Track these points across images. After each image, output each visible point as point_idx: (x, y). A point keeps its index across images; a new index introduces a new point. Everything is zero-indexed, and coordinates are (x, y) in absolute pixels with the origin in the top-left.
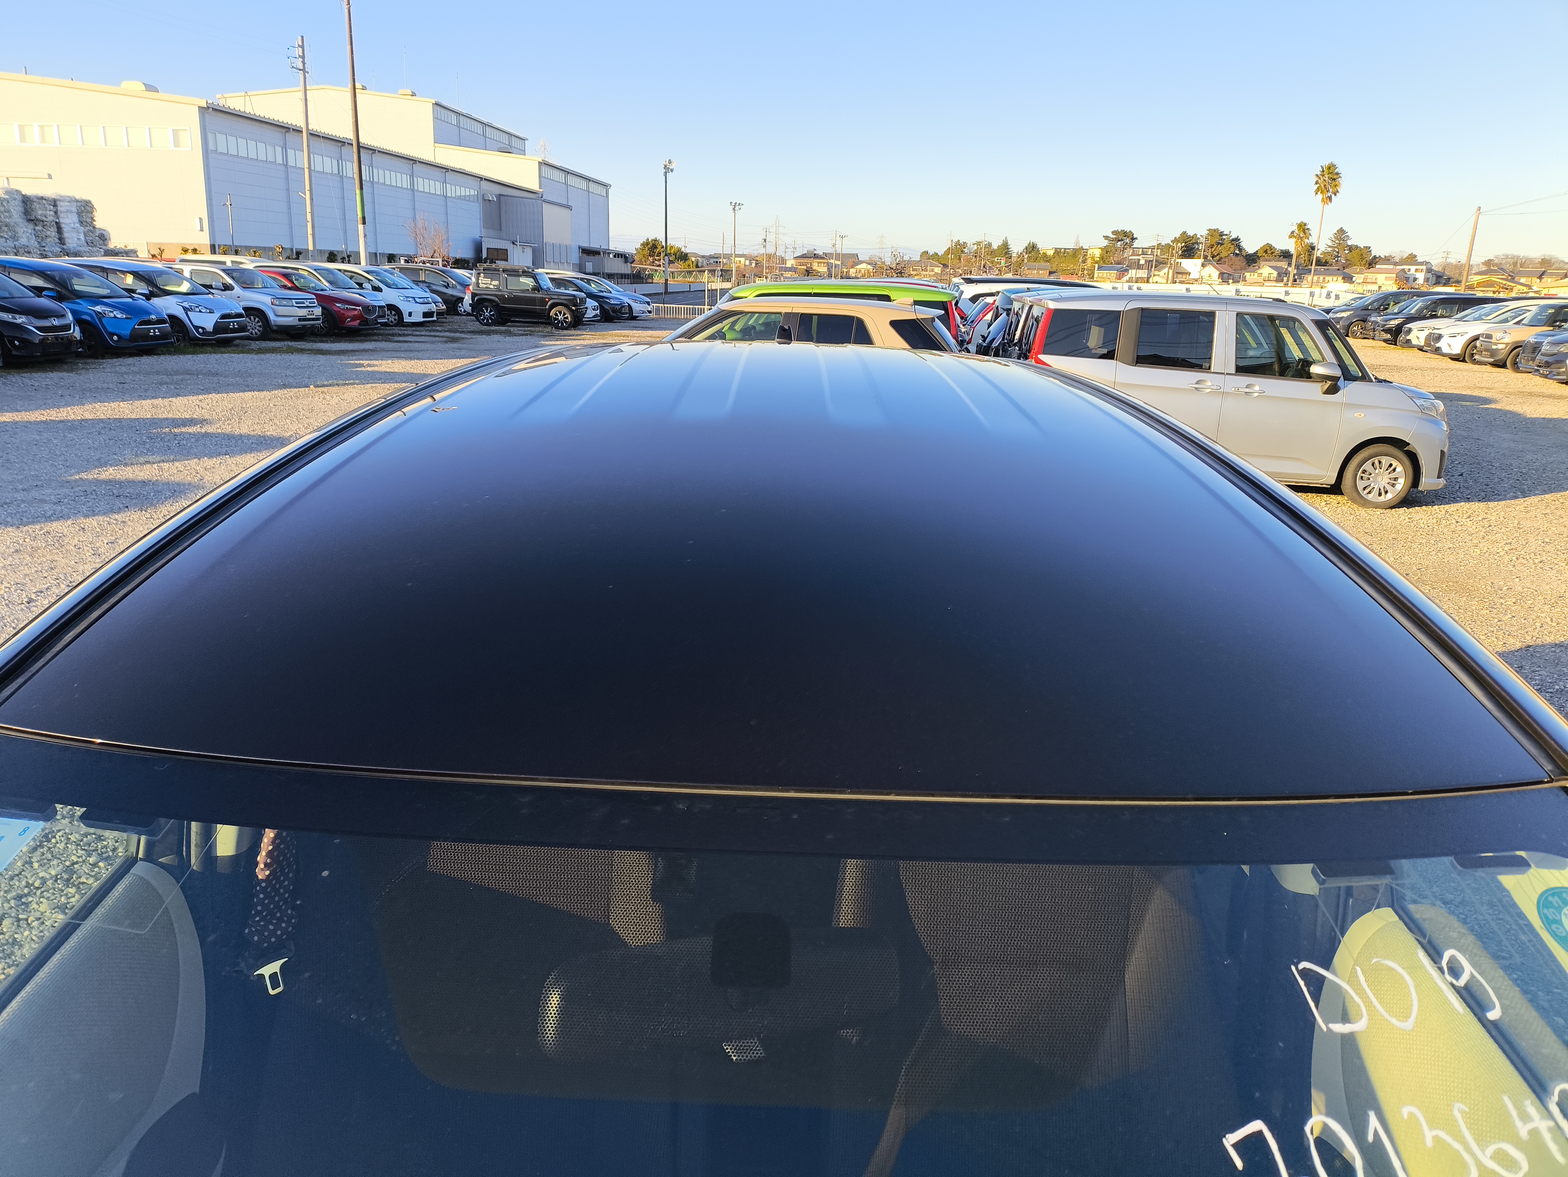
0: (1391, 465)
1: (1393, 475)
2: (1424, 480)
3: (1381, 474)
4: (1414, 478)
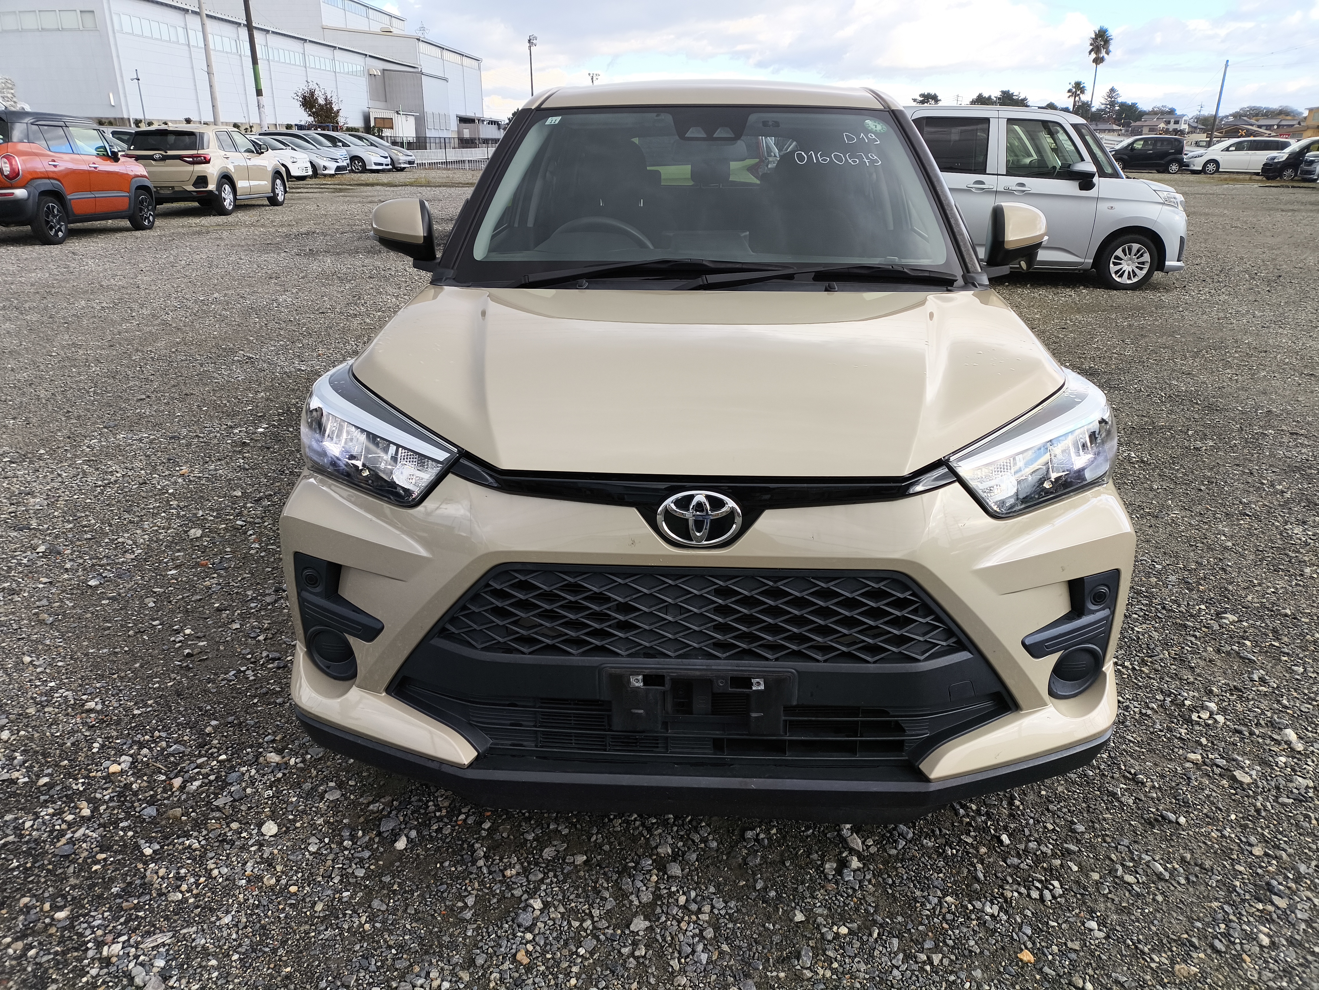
0: (1138, 251)
1: (1141, 260)
2: (1167, 263)
3: (1130, 259)
4: (1159, 262)
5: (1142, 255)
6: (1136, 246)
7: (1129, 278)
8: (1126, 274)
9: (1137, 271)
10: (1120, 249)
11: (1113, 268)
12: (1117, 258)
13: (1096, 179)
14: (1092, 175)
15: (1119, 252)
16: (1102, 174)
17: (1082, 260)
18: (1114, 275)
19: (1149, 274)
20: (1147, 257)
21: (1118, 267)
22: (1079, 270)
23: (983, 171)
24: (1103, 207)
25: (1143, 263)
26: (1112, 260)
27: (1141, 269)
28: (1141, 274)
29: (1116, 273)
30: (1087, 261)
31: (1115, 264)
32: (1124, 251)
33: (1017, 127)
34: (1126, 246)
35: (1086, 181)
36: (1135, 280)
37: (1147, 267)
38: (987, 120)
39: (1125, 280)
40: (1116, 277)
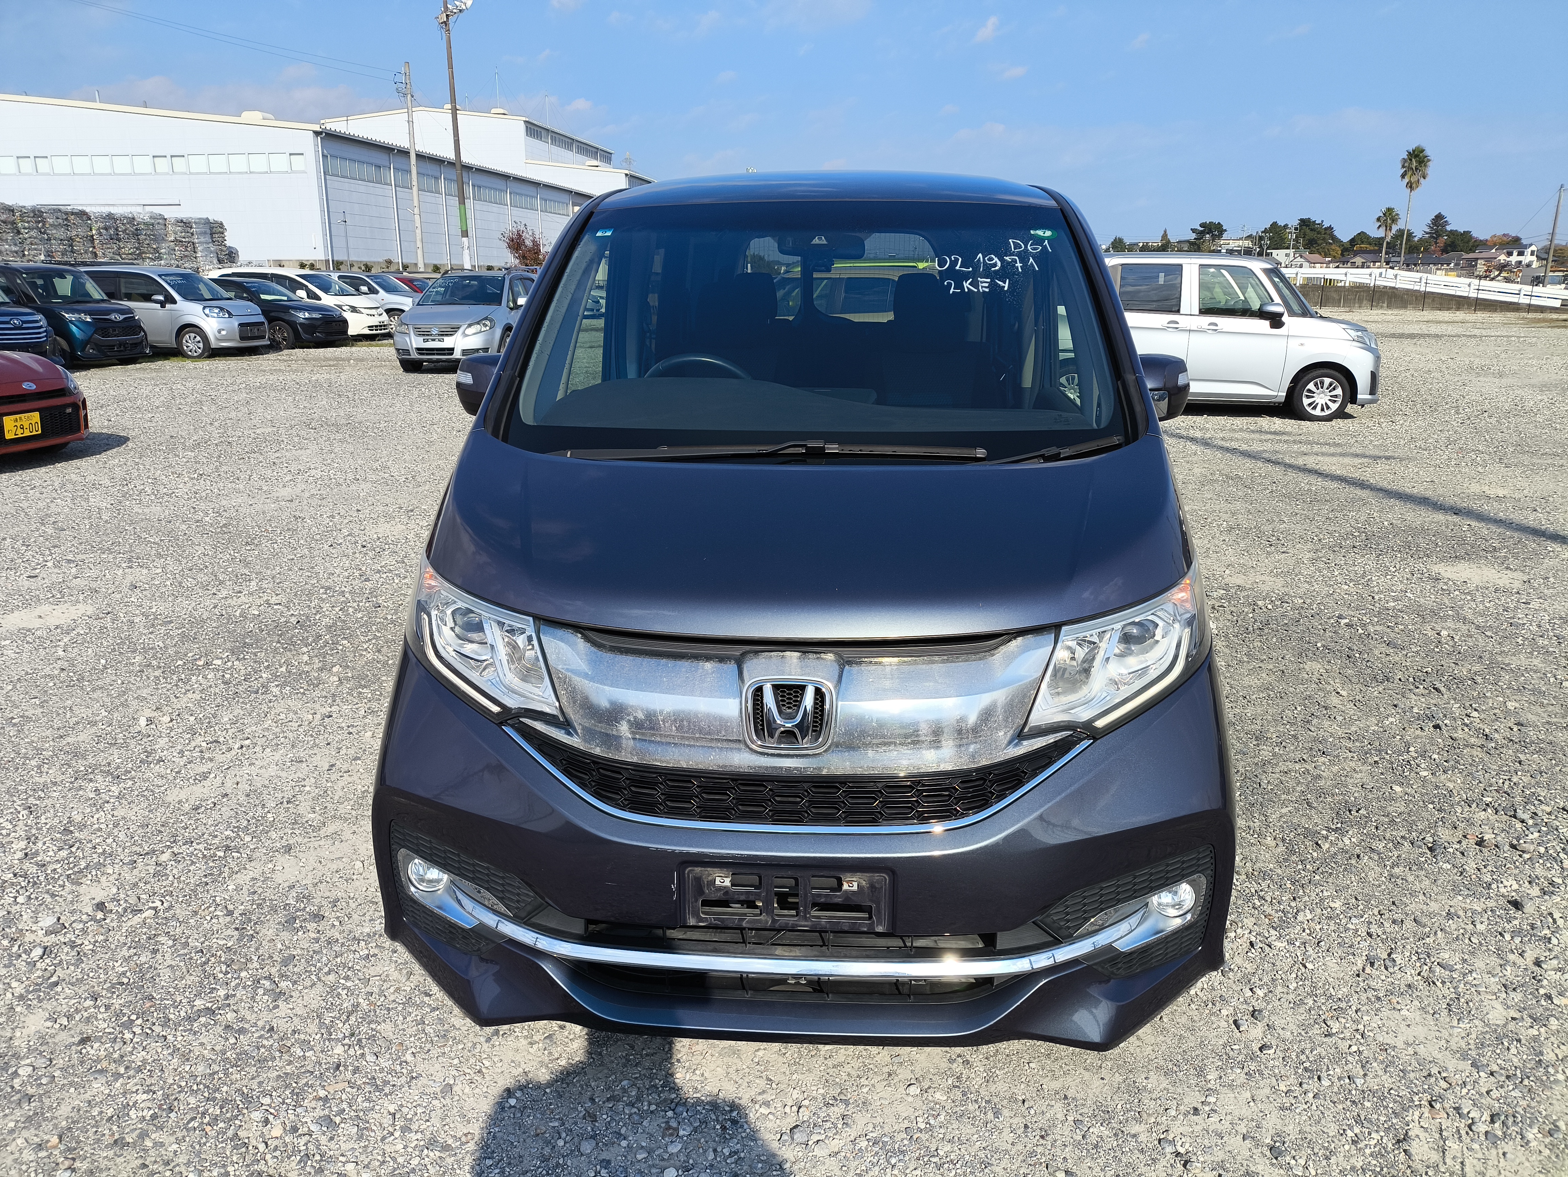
0: (1331, 385)
1: (1333, 393)
2: (1359, 396)
3: (1323, 392)
4: (1351, 395)
5: (1334, 389)
6: (1327, 381)
7: (1322, 410)
8: (1319, 407)
9: (1330, 404)
10: (1312, 383)
11: (1306, 401)
12: (1309, 391)
13: (1285, 318)
14: (1281, 315)
15: (1311, 386)
16: (1292, 313)
17: (1276, 394)
18: (1307, 408)
19: (1343, 406)
20: (1339, 391)
21: (1311, 400)
22: (1275, 403)
23: (1177, 311)
24: (1293, 343)
25: (1336, 396)
26: (1305, 393)
27: (1335, 402)
28: (1334, 407)
29: (1310, 405)
30: (1280, 394)
31: (1308, 397)
32: (1316, 385)
34: (1318, 380)
35: (1276, 321)
36: (1327, 412)
37: (1340, 400)
38: (1181, 266)
39: (1318, 412)
40: (1309, 409)
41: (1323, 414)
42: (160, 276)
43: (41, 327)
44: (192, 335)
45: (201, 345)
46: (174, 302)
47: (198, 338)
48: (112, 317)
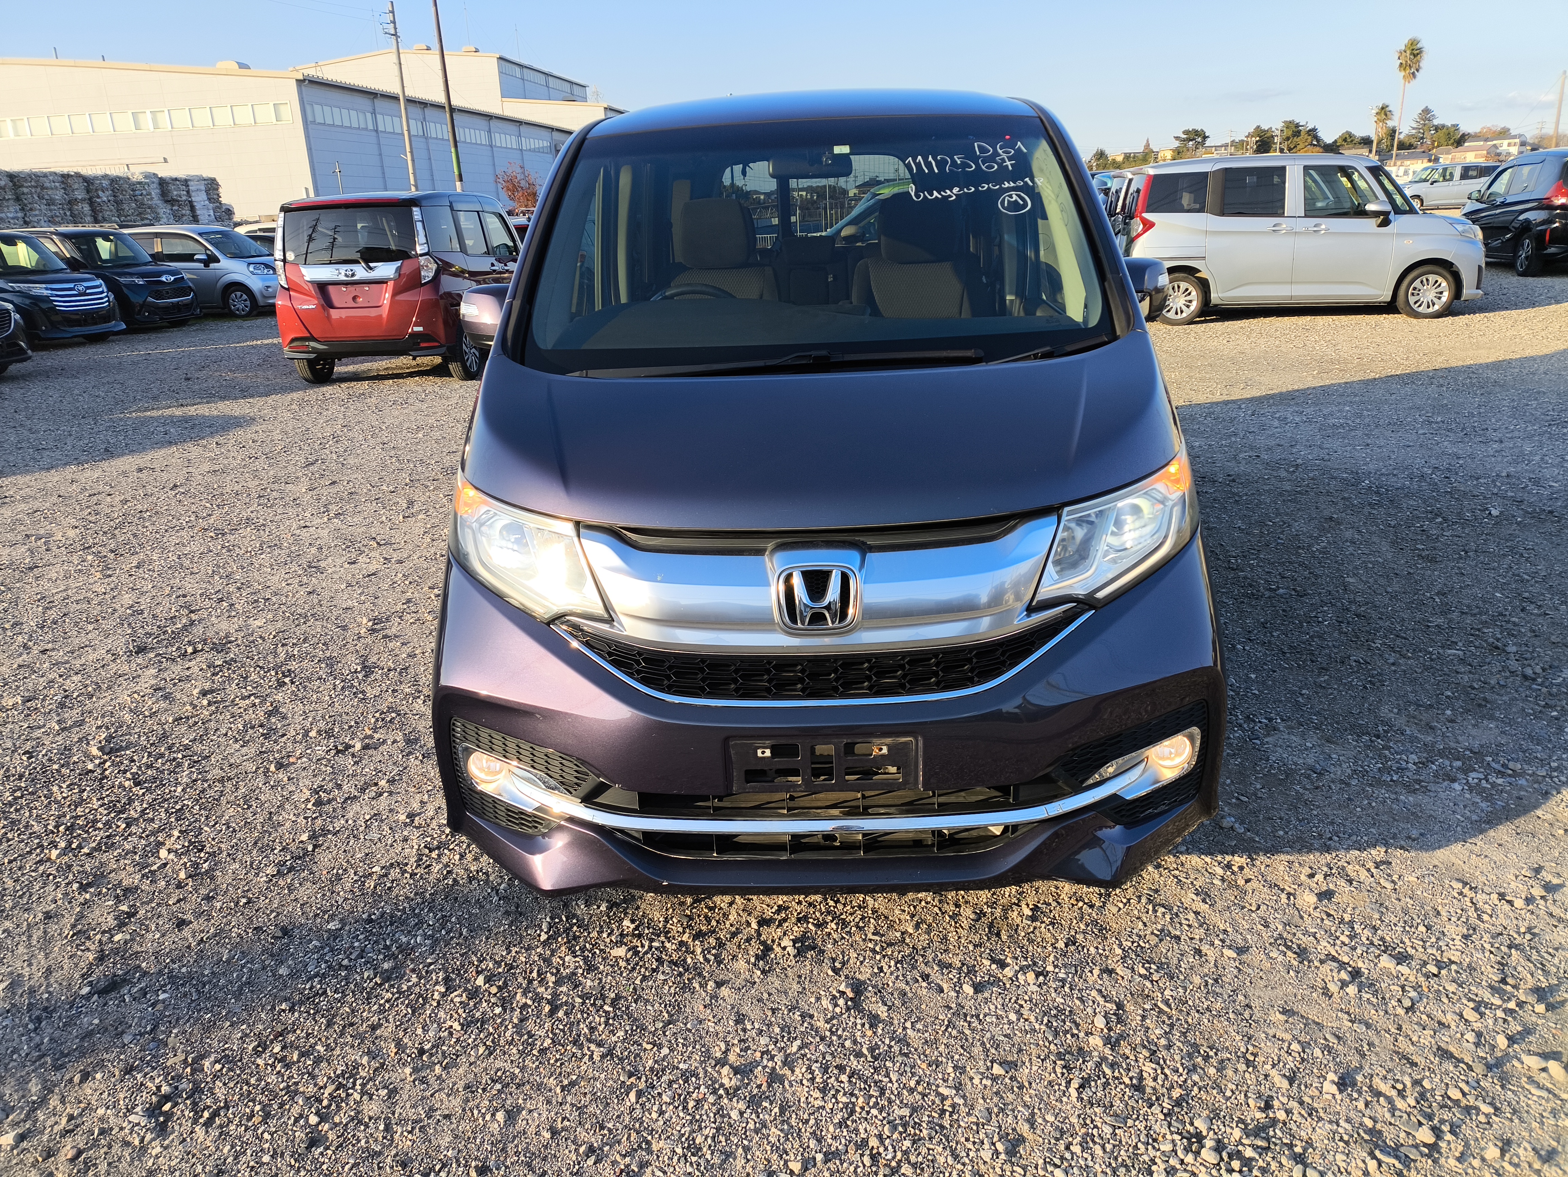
0: (1436, 281)
1: (1439, 290)
2: (1465, 291)
4: (1457, 291)
5: (1440, 285)
6: (1432, 278)
7: (1428, 307)
8: (1425, 305)
9: (1435, 300)
10: (1419, 280)
11: (1412, 300)
12: (1415, 289)
13: (1392, 216)
15: (1417, 284)
16: (1398, 211)
17: (1381, 293)
18: (1413, 305)
19: (1449, 302)
20: (1445, 287)
21: (1416, 298)
22: (1382, 301)
23: (1282, 215)
24: (1399, 241)
25: (1442, 293)
26: (1411, 291)
27: (1440, 298)
28: (1440, 304)
29: (1416, 302)
30: (1386, 293)
31: (1414, 295)
33: (1312, 172)
35: (1382, 219)
36: (1435, 309)
37: (1445, 296)
38: (1284, 168)
39: (1425, 309)
40: (1415, 307)
41: (1431, 310)
42: (200, 234)
43: (102, 292)
44: (239, 293)
45: (248, 302)
46: (218, 261)
47: (245, 297)
48: (163, 279)
